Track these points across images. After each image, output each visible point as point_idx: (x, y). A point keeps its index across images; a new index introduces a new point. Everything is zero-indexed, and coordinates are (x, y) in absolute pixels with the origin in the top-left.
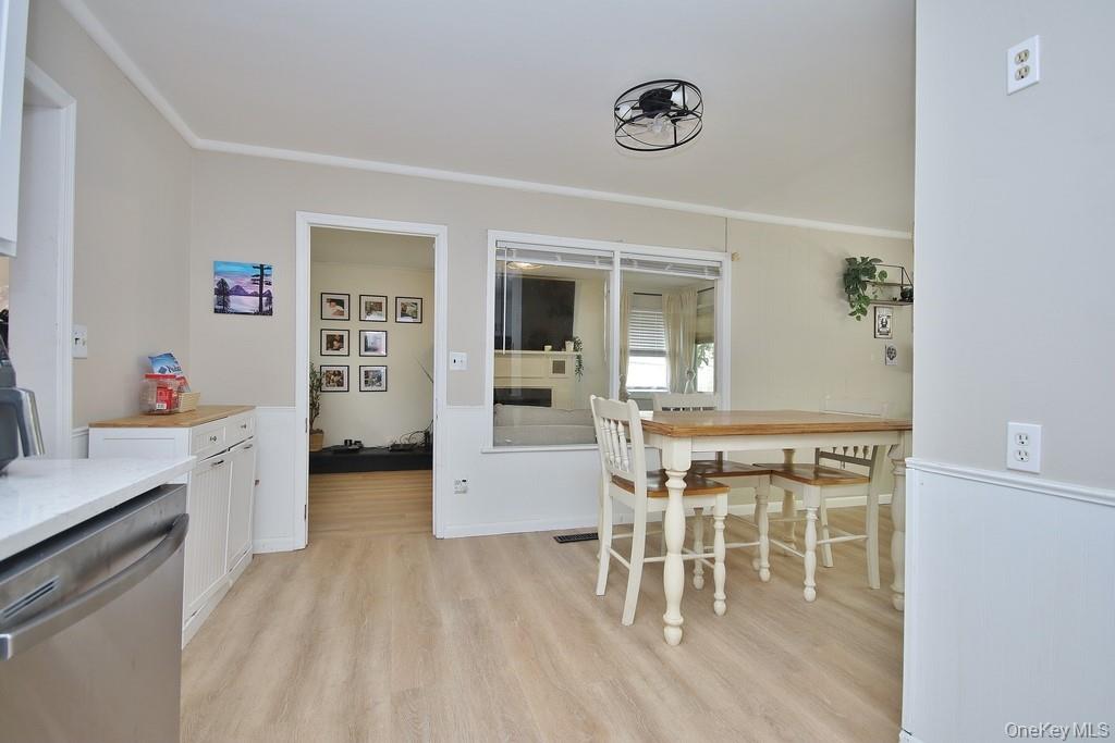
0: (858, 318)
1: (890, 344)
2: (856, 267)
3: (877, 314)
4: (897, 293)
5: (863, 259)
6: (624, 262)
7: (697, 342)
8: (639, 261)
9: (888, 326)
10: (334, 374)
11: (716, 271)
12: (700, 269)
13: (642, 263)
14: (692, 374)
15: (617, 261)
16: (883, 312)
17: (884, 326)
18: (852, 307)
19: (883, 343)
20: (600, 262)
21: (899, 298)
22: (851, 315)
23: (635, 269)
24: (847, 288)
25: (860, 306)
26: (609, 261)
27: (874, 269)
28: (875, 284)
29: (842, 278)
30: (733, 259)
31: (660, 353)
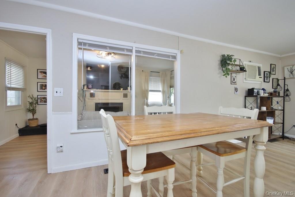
0: (226, 77)
1: (236, 86)
2: (225, 58)
3: (232, 76)
4: (238, 68)
5: (227, 55)
6: (137, 51)
7: (171, 87)
8: (143, 52)
9: (235, 80)
10: (43, 98)
11: (175, 57)
12: (168, 56)
13: (145, 53)
14: (169, 97)
15: (134, 51)
16: (234, 75)
17: (234, 80)
18: (224, 72)
19: (234, 86)
20: (127, 51)
21: (239, 70)
22: (224, 75)
23: (142, 55)
24: (222, 66)
25: (227, 73)
26: (131, 51)
27: (232, 58)
28: (232, 64)
29: (220, 62)
30: (181, 53)
31: (159, 91)
